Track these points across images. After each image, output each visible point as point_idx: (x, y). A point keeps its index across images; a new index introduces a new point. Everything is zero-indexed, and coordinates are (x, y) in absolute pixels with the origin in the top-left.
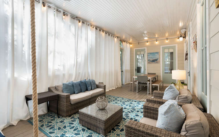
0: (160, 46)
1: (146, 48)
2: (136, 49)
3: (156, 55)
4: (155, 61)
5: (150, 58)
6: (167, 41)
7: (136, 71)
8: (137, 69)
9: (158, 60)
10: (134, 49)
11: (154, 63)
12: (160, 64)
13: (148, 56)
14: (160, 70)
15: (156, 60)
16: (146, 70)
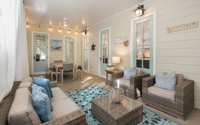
0: (63, 35)
1: (49, 34)
2: (35, 32)
3: (60, 43)
4: (58, 48)
5: (53, 45)
6: (69, 32)
7: (35, 60)
8: (36, 57)
9: (61, 48)
10: (33, 32)
11: (57, 50)
12: (63, 52)
13: (50, 43)
14: (63, 58)
15: (60, 48)
16: (49, 57)
